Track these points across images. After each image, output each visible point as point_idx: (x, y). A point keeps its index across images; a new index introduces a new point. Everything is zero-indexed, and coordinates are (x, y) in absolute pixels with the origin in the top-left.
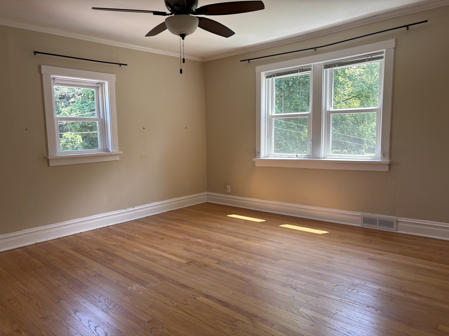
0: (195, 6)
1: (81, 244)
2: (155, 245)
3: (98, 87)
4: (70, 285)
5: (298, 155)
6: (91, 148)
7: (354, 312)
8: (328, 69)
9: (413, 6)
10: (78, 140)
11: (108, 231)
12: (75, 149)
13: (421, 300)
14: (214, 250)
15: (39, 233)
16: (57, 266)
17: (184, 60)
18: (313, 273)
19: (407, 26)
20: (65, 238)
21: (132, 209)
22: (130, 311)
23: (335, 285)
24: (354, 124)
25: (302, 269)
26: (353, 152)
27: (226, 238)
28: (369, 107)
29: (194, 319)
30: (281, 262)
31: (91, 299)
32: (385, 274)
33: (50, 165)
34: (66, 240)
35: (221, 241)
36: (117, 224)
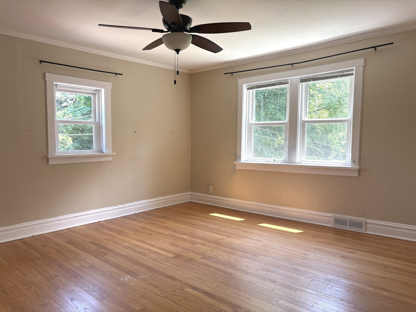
0: (189, 25)
1: (75, 238)
2: (144, 240)
3: (95, 94)
4: (66, 275)
5: (275, 159)
6: (81, 149)
7: (329, 305)
8: (304, 83)
9: (381, 30)
10: (69, 141)
11: (99, 226)
12: (67, 150)
13: (390, 295)
14: (198, 245)
15: (36, 226)
16: (53, 257)
17: (178, 72)
18: (290, 268)
19: (375, 47)
20: (59, 232)
21: (121, 206)
22: (123, 300)
23: (311, 280)
24: (323, 133)
25: (280, 264)
26: (322, 159)
27: (209, 234)
28: (337, 118)
29: (182, 308)
30: (261, 257)
31: (86, 288)
32: (356, 271)
33: (49, 164)
34: (60, 233)
35: (204, 238)
36: (107, 220)
